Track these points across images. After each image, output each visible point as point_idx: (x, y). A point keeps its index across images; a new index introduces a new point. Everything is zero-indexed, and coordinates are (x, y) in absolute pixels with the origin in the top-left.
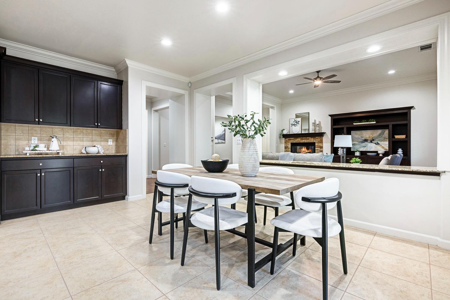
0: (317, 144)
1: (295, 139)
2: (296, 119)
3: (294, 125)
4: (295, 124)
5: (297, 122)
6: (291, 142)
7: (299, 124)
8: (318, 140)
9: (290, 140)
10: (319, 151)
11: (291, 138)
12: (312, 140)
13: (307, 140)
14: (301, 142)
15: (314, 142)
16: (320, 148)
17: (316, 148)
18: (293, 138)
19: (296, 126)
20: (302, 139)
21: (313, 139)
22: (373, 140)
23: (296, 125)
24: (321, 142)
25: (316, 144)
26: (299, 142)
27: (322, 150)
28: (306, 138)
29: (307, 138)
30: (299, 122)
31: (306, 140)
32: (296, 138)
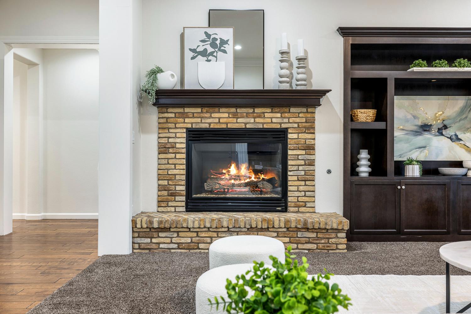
0: (295, 136)
1: (208, 115)
2: (211, 31)
3: (204, 53)
4: (210, 50)
5: (218, 42)
6: (189, 126)
7: (225, 52)
8: (298, 120)
9: (184, 116)
10: (302, 162)
11: (187, 110)
12: (274, 120)
13: (254, 118)
14: (230, 126)
15: (284, 126)
16: (303, 152)
17: (290, 152)
18: (199, 110)
19: (210, 58)
20: (235, 116)
21: (279, 115)
22: (445, 127)
23: (211, 54)
24: (310, 128)
25: (290, 136)
26: (224, 126)
27: (312, 157)
28: (251, 110)
29: (257, 110)
30: (223, 42)
31: (252, 120)
32: (211, 110)
